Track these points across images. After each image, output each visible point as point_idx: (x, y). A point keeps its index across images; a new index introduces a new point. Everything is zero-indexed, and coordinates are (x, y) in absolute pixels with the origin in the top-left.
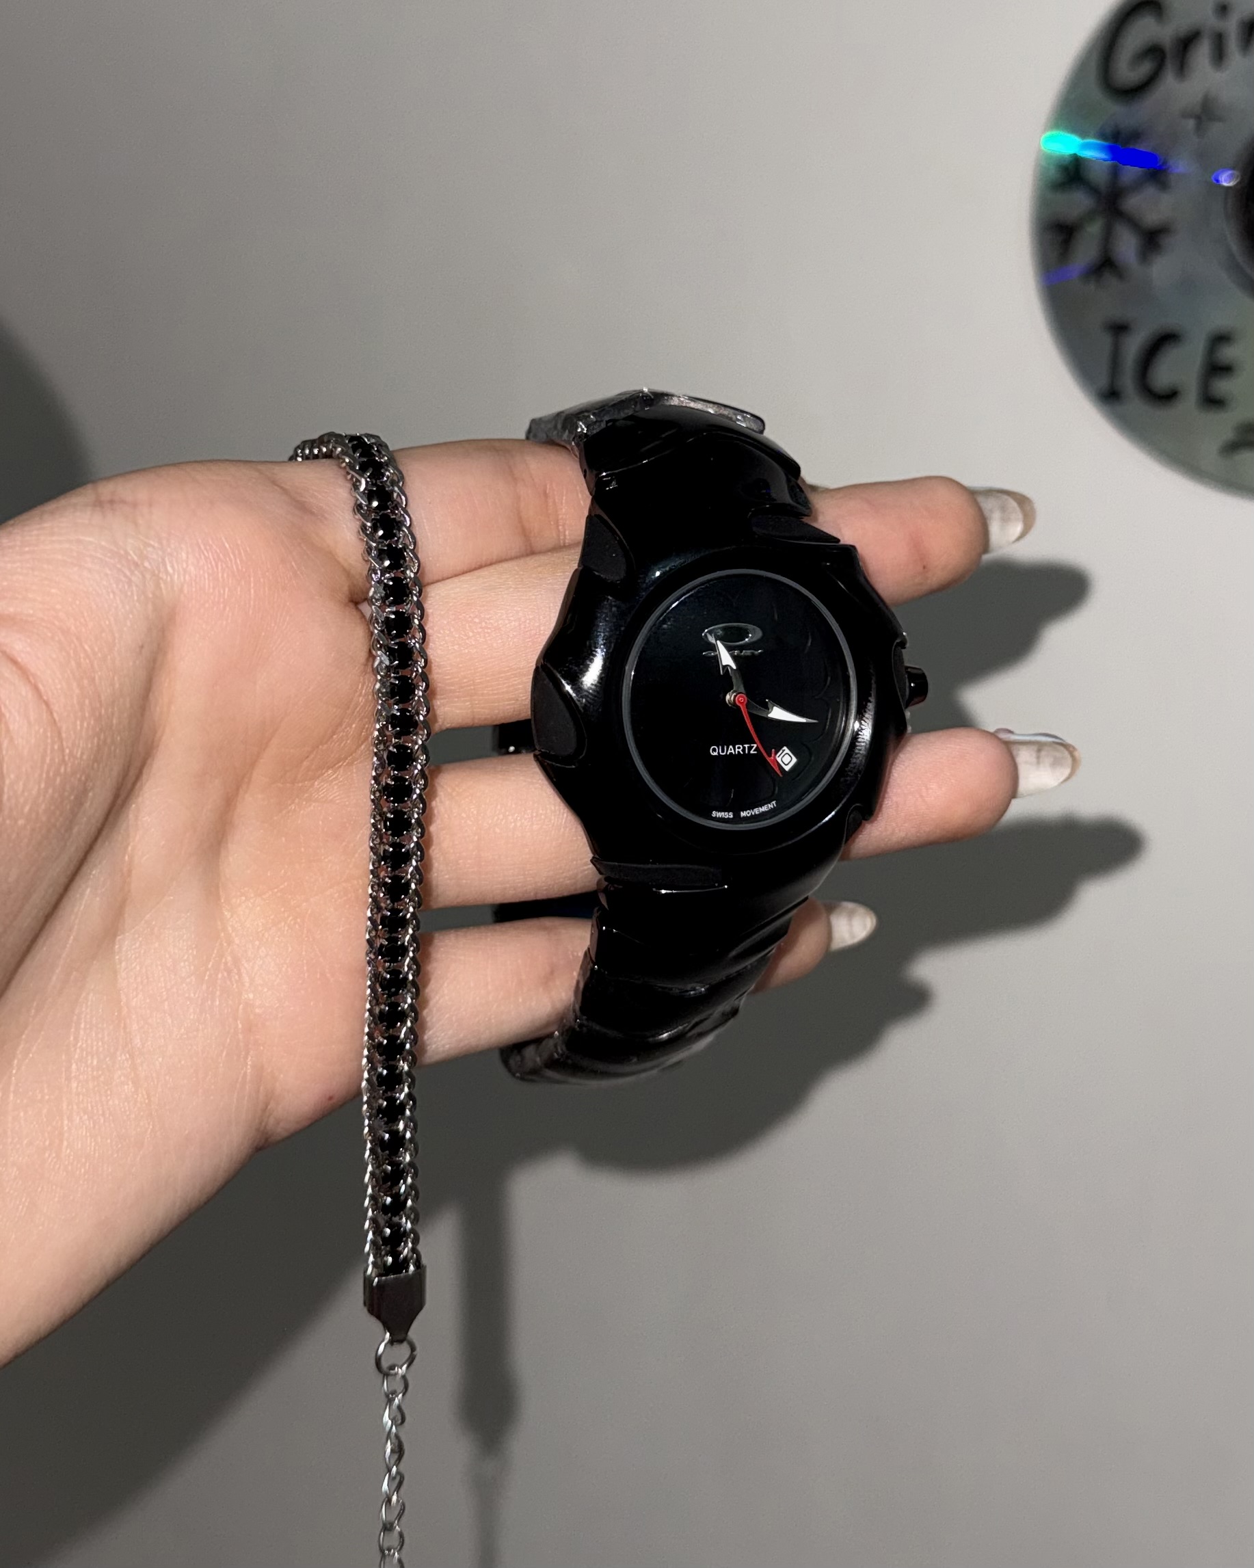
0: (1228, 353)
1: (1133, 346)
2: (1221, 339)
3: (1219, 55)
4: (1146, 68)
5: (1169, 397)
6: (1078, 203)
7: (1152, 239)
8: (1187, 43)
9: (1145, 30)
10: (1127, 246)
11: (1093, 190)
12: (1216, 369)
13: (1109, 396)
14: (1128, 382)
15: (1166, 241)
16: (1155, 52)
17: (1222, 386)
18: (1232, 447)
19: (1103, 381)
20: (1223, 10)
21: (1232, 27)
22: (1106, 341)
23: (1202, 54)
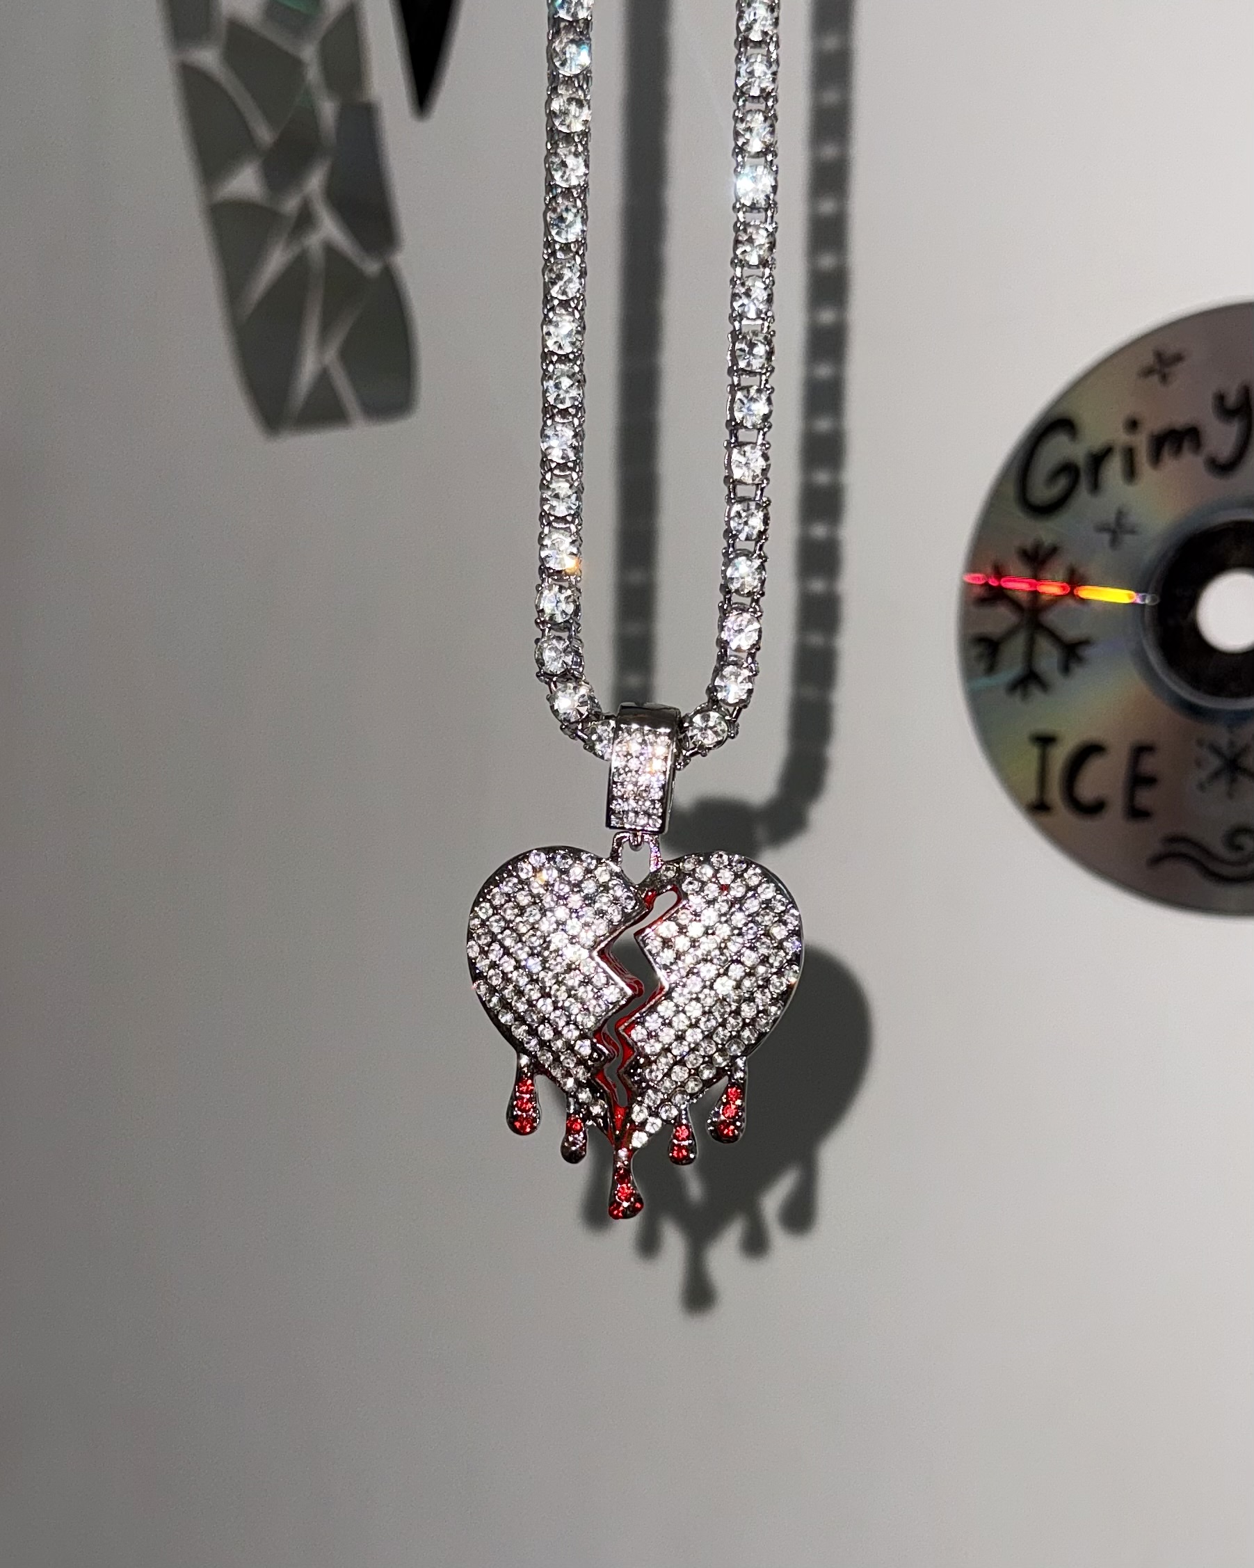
0: (1149, 765)
1: (1060, 756)
2: (1141, 750)
3: (1131, 472)
4: (1062, 483)
5: (1094, 809)
6: (1000, 619)
7: (1072, 653)
8: (1098, 459)
9: (1059, 449)
10: (1048, 659)
11: (1015, 604)
12: (1138, 780)
13: (1038, 809)
14: (1055, 794)
15: (1087, 652)
16: (1068, 469)
17: (1145, 798)
18: (1157, 860)
19: (1032, 794)
20: (1133, 425)
21: (1141, 442)
22: (1034, 752)
23: (1114, 469)
